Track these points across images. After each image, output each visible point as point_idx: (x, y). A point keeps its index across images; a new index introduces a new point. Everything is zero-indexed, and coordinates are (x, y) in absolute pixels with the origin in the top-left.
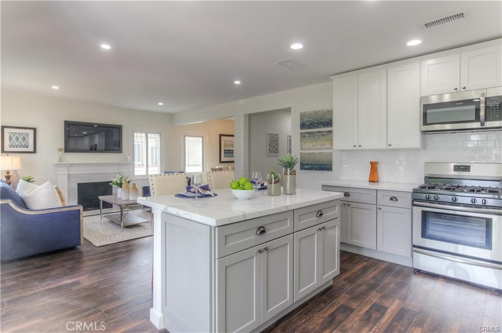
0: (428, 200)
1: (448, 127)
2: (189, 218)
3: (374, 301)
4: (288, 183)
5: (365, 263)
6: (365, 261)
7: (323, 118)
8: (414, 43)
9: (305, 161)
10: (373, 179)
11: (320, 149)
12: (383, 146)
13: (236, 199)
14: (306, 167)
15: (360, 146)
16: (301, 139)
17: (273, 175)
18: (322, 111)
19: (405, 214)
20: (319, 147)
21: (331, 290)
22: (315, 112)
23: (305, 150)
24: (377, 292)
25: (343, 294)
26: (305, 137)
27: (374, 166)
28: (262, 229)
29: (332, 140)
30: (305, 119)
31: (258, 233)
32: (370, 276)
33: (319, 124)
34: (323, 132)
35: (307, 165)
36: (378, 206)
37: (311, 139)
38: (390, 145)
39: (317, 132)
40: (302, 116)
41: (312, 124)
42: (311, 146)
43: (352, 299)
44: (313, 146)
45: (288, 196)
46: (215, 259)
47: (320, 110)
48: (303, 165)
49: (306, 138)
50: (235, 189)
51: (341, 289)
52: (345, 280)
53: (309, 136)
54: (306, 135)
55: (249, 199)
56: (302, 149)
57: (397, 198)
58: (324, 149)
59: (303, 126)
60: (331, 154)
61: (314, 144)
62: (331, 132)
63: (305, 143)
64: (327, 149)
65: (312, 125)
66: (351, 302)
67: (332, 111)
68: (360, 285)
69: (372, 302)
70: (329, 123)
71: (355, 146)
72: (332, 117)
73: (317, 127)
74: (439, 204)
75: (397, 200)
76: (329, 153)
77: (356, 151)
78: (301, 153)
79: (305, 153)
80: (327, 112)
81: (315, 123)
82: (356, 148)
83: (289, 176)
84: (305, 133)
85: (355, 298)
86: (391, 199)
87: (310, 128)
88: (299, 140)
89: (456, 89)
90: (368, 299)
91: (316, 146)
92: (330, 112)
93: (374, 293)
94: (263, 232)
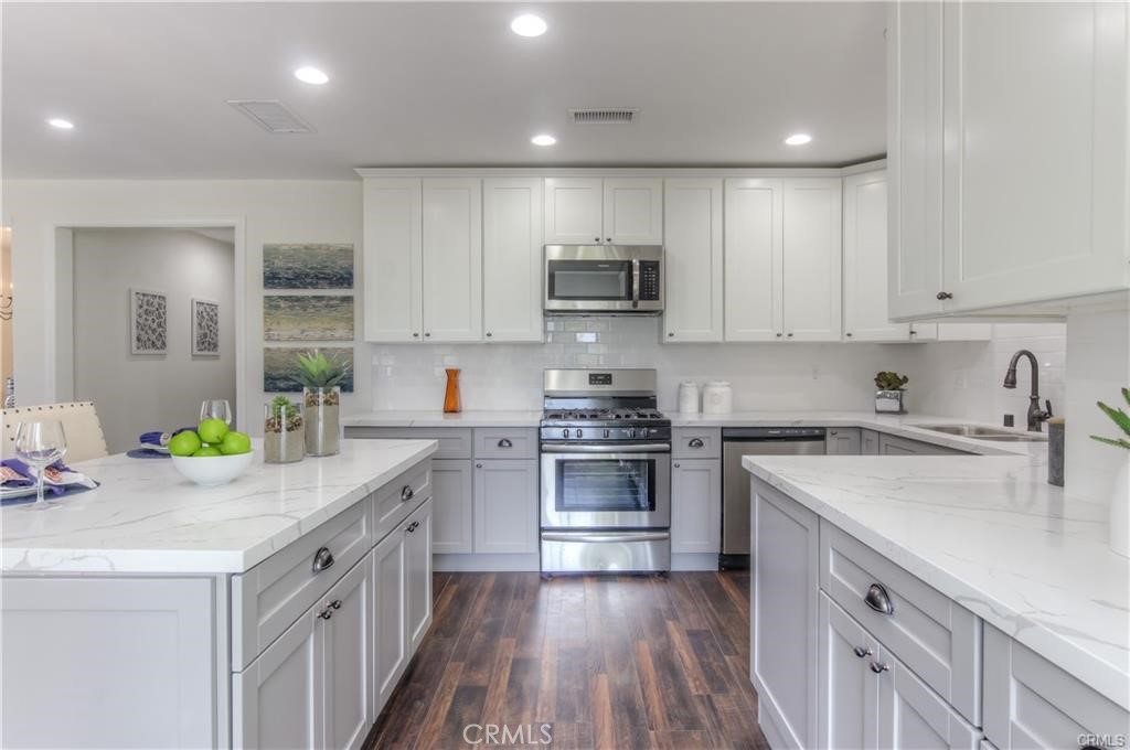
0: (566, 440)
1: (580, 305)
2: (104, 567)
3: (512, 656)
4: (321, 425)
5: (455, 587)
6: (453, 582)
7: (329, 264)
8: (544, 140)
9: (277, 369)
10: (451, 406)
11: (322, 339)
12: (475, 336)
13: (193, 484)
14: (282, 384)
15: (428, 335)
16: (265, 314)
17: (283, 409)
18: (328, 247)
19: (525, 470)
20: (318, 334)
21: (421, 666)
22: (306, 248)
23: (278, 340)
24: (507, 636)
25: (448, 665)
26: (277, 307)
27: (452, 376)
28: (324, 555)
29: (351, 319)
30: (279, 263)
31: (319, 566)
32: (479, 609)
33: (318, 278)
34: (331, 298)
35: (286, 378)
36: (476, 462)
37: (296, 315)
38: (489, 335)
39: (314, 297)
40: (270, 254)
41: (297, 277)
42: (296, 332)
43: (471, 668)
44: (303, 331)
45: (320, 459)
46: (231, 673)
47: (320, 247)
48: (274, 379)
49: (280, 312)
50: (191, 455)
51: (439, 656)
52: (436, 632)
53: (290, 307)
54: (282, 304)
55: (234, 481)
56: (269, 339)
57: (512, 441)
58: (333, 339)
59: (271, 279)
60: (350, 352)
61: (305, 326)
62: (349, 299)
63: (278, 323)
64: (340, 339)
65: (297, 279)
66: (472, 673)
67: (352, 251)
68: (471, 635)
69: (508, 659)
70: (345, 279)
71: (416, 335)
72: (352, 266)
73: (314, 286)
74: (583, 444)
75: (510, 445)
76: (345, 350)
77: (420, 346)
78: (268, 349)
79: (279, 349)
80: (341, 250)
81: (307, 275)
82: (420, 339)
83: (321, 410)
84: (280, 297)
85: (476, 664)
86: (500, 444)
87: (294, 287)
88: (262, 315)
89: (597, 240)
90: (498, 657)
91: (312, 334)
92: (348, 253)
93: (503, 641)
94: (329, 562)
